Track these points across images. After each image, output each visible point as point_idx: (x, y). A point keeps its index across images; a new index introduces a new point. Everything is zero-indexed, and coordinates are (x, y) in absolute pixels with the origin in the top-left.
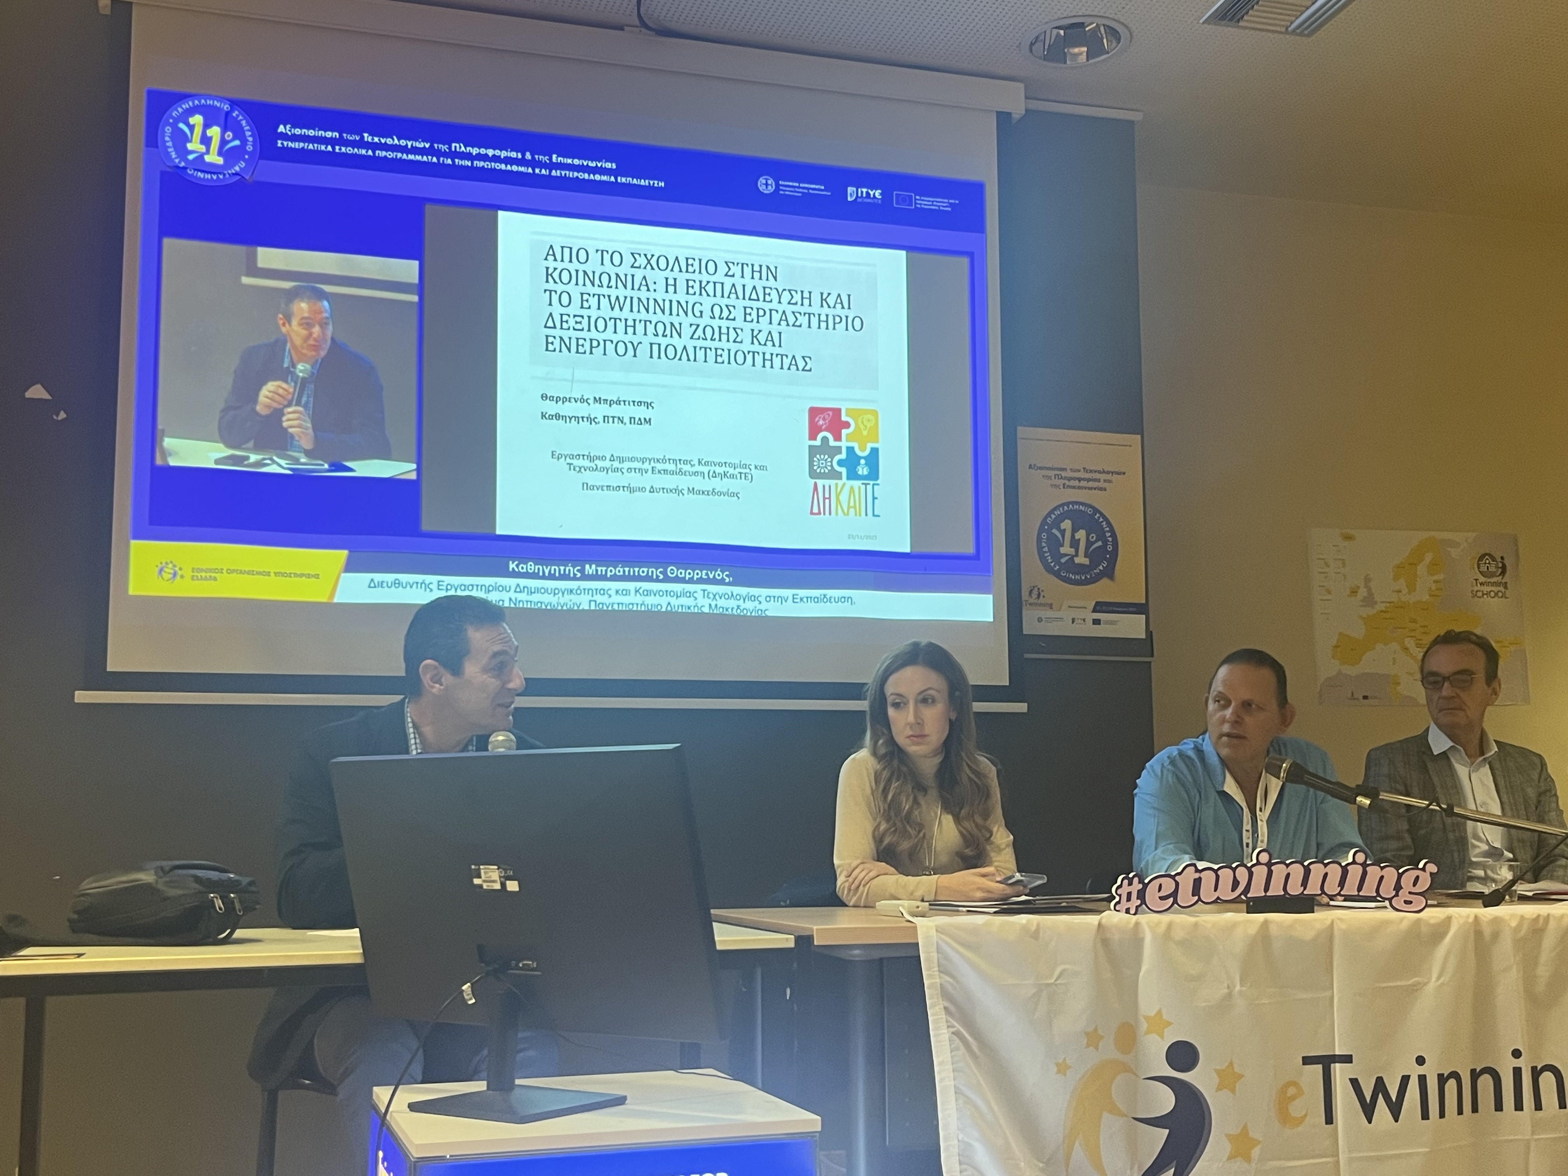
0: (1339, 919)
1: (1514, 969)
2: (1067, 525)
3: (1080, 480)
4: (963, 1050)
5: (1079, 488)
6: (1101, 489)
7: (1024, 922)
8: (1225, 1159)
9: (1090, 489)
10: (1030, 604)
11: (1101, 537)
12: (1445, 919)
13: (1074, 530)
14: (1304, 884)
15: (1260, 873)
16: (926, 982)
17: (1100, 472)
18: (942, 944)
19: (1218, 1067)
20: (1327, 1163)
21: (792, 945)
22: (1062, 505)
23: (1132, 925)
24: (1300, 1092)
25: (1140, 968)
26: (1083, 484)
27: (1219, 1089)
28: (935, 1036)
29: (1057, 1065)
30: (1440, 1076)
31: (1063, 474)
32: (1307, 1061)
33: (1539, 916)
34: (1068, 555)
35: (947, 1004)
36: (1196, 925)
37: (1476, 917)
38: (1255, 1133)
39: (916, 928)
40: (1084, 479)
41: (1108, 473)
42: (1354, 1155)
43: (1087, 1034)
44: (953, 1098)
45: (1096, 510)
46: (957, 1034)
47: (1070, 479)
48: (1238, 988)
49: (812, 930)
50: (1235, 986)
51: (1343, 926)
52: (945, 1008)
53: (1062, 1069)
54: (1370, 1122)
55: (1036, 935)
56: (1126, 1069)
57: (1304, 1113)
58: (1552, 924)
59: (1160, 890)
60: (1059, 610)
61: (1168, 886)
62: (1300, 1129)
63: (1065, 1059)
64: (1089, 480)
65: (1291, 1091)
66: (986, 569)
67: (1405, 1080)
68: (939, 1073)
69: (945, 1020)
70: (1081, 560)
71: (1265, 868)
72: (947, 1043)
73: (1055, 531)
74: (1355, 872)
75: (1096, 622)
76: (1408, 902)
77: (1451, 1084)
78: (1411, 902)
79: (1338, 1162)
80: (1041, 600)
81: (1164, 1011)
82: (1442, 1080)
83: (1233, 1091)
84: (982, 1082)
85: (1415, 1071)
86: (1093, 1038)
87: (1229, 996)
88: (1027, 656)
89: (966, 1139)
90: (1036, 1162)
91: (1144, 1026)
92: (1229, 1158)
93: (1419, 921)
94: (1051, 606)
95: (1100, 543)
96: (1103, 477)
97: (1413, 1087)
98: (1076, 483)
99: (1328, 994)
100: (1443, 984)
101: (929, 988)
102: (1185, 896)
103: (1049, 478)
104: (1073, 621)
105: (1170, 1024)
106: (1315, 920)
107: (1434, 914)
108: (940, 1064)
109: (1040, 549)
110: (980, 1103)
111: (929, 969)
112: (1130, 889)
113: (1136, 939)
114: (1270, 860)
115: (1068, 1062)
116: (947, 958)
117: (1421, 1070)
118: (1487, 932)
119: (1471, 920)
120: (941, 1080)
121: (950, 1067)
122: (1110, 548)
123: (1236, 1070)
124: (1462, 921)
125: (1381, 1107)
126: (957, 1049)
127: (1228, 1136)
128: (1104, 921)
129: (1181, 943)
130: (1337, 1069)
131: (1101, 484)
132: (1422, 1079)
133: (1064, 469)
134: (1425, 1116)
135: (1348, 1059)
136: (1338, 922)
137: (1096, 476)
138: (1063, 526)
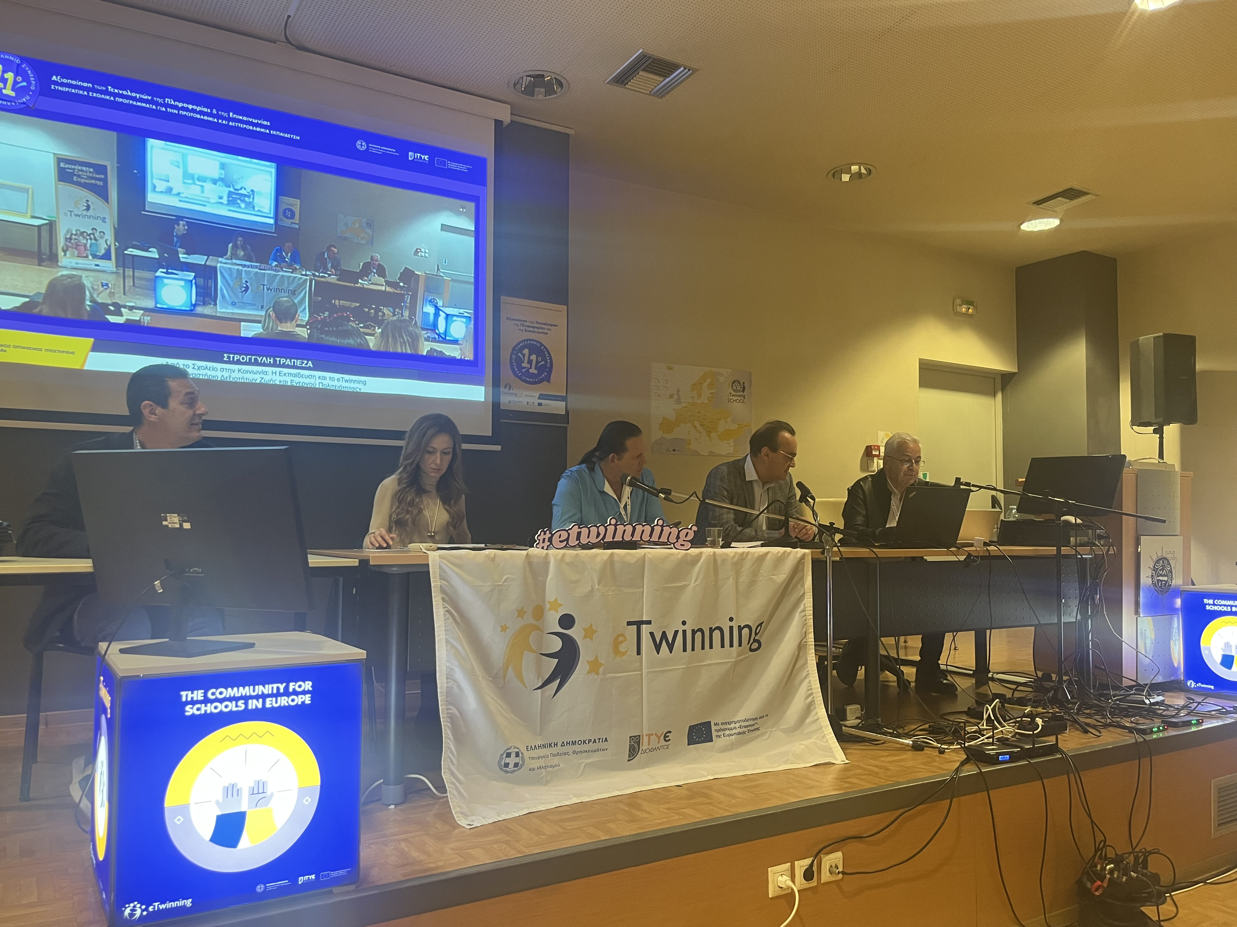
0: (649, 553)
1: (731, 578)
2: (526, 351)
3: (534, 327)
4: (451, 620)
5: (534, 332)
6: (545, 333)
7: (488, 553)
8: (586, 673)
9: (539, 333)
10: (505, 393)
11: (544, 359)
12: (699, 554)
13: (530, 355)
14: (632, 535)
15: (611, 529)
16: (432, 585)
17: (545, 324)
18: (442, 565)
19: (584, 627)
20: (638, 674)
21: (357, 564)
22: (524, 341)
23: (544, 555)
24: (625, 639)
25: (547, 577)
26: (536, 330)
27: (584, 639)
28: (436, 612)
29: (501, 626)
30: (693, 630)
31: (526, 324)
32: (629, 623)
33: (744, 552)
34: (526, 368)
35: (443, 596)
36: (577, 554)
37: (714, 552)
38: (602, 661)
39: (428, 556)
40: (536, 327)
41: (549, 325)
42: (650, 670)
43: (517, 610)
44: (445, 645)
45: (542, 345)
46: (448, 611)
47: (529, 327)
48: (597, 587)
49: (369, 556)
50: (595, 586)
51: (650, 556)
52: (442, 598)
53: (504, 629)
54: (658, 654)
55: (493, 559)
56: (538, 629)
57: (626, 650)
58: (749, 557)
59: (560, 537)
60: (521, 397)
61: (564, 535)
62: (624, 657)
63: (505, 624)
64: (538, 328)
65: (621, 639)
66: (482, 372)
67: (676, 632)
68: (438, 632)
69: (442, 604)
70: (533, 371)
71: (613, 527)
72: (443, 616)
73: (519, 354)
74: (658, 529)
75: (540, 404)
76: (681, 545)
77: (698, 635)
78: (684, 545)
79: (642, 674)
80: (511, 391)
81: (558, 599)
82: (694, 632)
83: (592, 639)
84: (461, 636)
85: (681, 628)
86: (521, 613)
87: (592, 591)
88: (501, 421)
89: (451, 666)
90: (487, 677)
91: (548, 606)
92: (587, 673)
93: (687, 554)
94: (516, 395)
95: (543, 363)
96: (546, 327)
97: (680, 636)
98: (532, 329)
99: (641, 590)
100: (697, 585)
101: (434, 587)
102: (573, 542)
103: (517, 325)
105: (561, 605)
106: (637, 553)
107: (694, 551)
108: (438, 627)
109: (511, 363)
110: (459, 647)
111: (434, 577)
112: (545, 536)
113: (546, 562)
114: (617, 522)
115: (507, 626)
116: (445, 572)
117: (684, 628)
118: (719, 560)
119: (711, 554)
120: (439, 635)
121: (444, 629)
122: (548, 365)
123: (593, 628)
124: (707, 554)
125: (664, 646)
126: (448, 619)
127: (587, 662)
128: (529, 553)
129: (568, 564)
130: (644, 627)
131: (546, 331)
132: (684, 632)
133: (526, 321)
134: (685, 650)
135: (649, 622)
136: (649, 555)
137: (543, 326)
138: (524, 352)
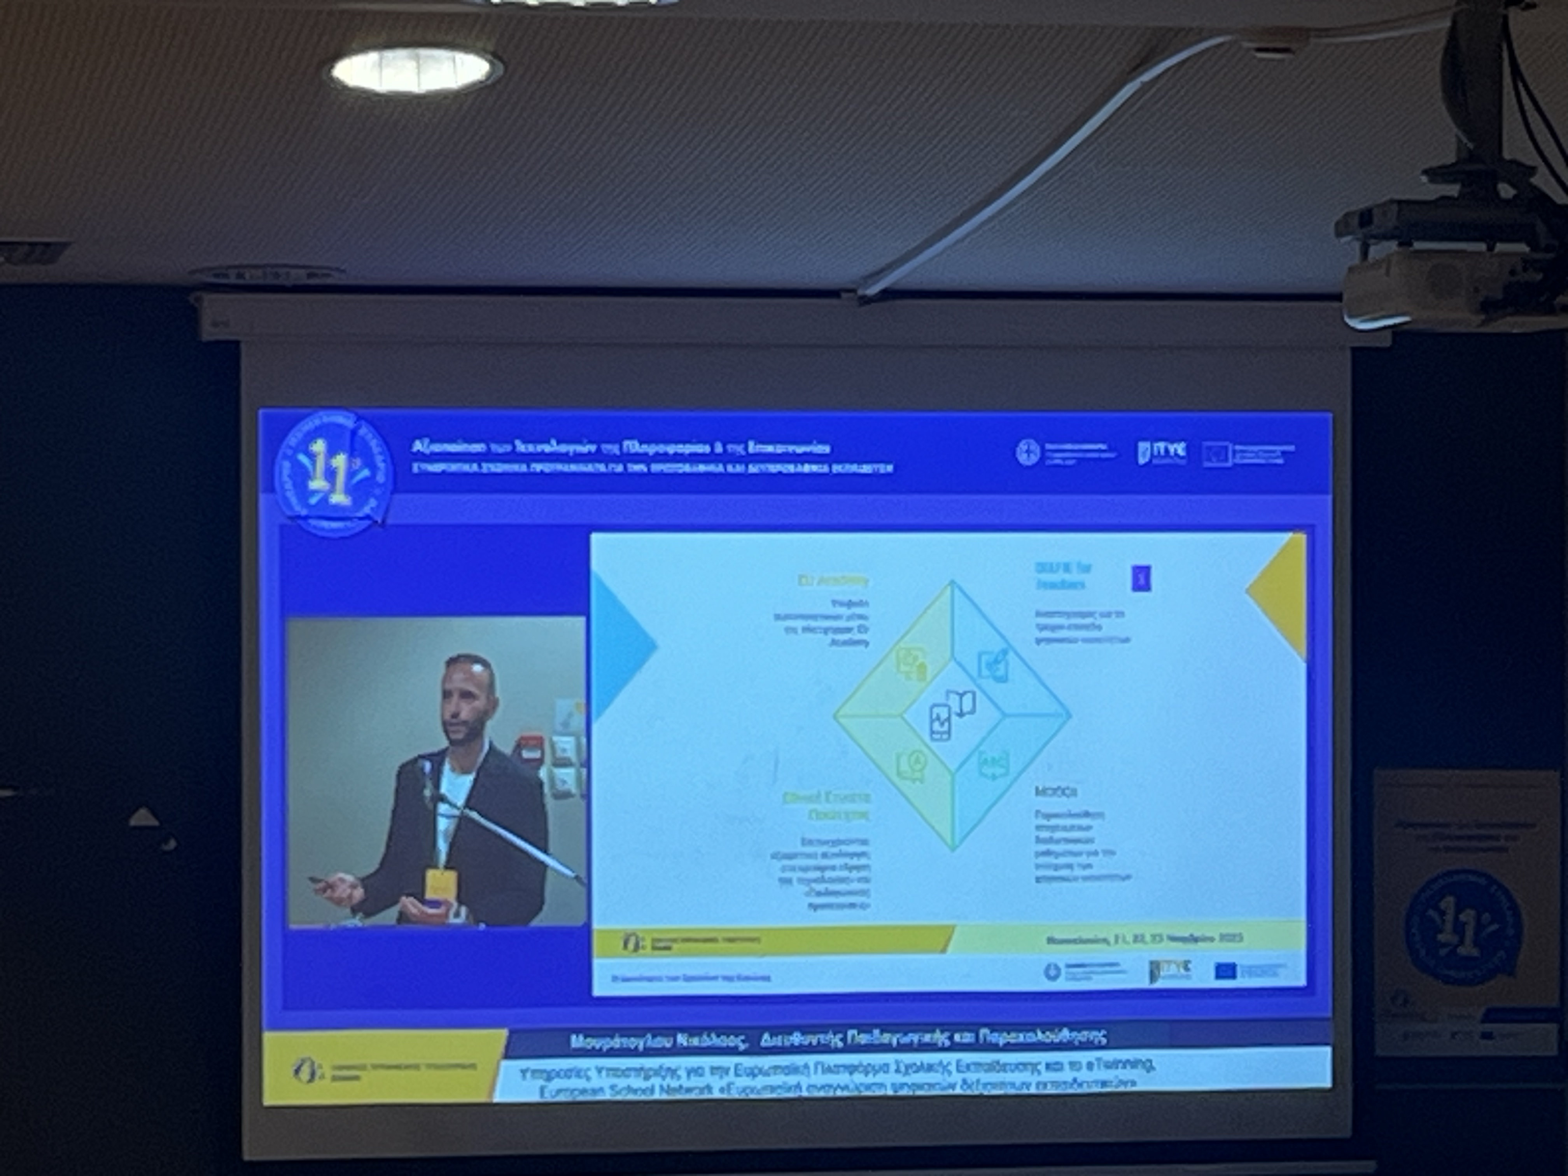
2: (1448, 903)
3: (1470, 838)
5: (1467, 850)
6: (1500, 849)
9: (1483, 850)
11: (1498, 916)
13: (1459, 910)
17: (1499, 826)
22: (1443, 876)
26: (1475, 844)
31: (1446, 832)
34: (1448, 945)
40: (1476, 837)
41: (1511, 826)
45: (1491, 881)
47: (1455, 838)
60: (1435, 1022)
64: (1479, 839)
70: (1468, 950)
73: (1431, 913)
75: (1487, 1036)
88: (1379, 1088)
94: (1423, 1017)
95: (1495, 926)
96: (1502, 833)
98: (1464, 844)
103: (1424, 838)
104: (1454, 1035)
109: (1407, 937)
131: (1502, 843)
133: (1446, 825)
137: (1493, 832)
138: (1443, 905)
